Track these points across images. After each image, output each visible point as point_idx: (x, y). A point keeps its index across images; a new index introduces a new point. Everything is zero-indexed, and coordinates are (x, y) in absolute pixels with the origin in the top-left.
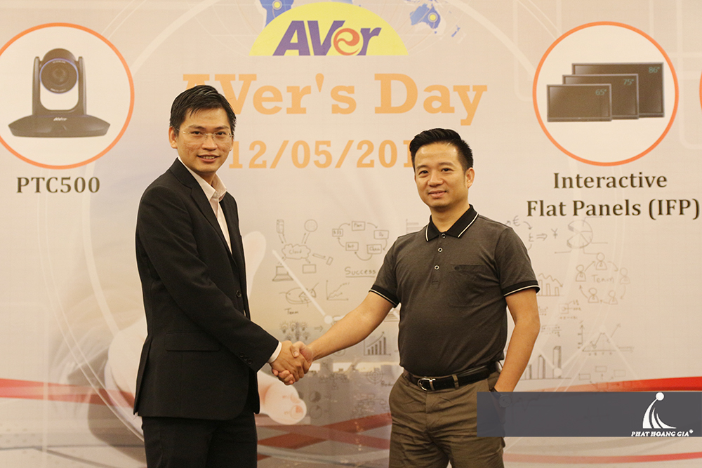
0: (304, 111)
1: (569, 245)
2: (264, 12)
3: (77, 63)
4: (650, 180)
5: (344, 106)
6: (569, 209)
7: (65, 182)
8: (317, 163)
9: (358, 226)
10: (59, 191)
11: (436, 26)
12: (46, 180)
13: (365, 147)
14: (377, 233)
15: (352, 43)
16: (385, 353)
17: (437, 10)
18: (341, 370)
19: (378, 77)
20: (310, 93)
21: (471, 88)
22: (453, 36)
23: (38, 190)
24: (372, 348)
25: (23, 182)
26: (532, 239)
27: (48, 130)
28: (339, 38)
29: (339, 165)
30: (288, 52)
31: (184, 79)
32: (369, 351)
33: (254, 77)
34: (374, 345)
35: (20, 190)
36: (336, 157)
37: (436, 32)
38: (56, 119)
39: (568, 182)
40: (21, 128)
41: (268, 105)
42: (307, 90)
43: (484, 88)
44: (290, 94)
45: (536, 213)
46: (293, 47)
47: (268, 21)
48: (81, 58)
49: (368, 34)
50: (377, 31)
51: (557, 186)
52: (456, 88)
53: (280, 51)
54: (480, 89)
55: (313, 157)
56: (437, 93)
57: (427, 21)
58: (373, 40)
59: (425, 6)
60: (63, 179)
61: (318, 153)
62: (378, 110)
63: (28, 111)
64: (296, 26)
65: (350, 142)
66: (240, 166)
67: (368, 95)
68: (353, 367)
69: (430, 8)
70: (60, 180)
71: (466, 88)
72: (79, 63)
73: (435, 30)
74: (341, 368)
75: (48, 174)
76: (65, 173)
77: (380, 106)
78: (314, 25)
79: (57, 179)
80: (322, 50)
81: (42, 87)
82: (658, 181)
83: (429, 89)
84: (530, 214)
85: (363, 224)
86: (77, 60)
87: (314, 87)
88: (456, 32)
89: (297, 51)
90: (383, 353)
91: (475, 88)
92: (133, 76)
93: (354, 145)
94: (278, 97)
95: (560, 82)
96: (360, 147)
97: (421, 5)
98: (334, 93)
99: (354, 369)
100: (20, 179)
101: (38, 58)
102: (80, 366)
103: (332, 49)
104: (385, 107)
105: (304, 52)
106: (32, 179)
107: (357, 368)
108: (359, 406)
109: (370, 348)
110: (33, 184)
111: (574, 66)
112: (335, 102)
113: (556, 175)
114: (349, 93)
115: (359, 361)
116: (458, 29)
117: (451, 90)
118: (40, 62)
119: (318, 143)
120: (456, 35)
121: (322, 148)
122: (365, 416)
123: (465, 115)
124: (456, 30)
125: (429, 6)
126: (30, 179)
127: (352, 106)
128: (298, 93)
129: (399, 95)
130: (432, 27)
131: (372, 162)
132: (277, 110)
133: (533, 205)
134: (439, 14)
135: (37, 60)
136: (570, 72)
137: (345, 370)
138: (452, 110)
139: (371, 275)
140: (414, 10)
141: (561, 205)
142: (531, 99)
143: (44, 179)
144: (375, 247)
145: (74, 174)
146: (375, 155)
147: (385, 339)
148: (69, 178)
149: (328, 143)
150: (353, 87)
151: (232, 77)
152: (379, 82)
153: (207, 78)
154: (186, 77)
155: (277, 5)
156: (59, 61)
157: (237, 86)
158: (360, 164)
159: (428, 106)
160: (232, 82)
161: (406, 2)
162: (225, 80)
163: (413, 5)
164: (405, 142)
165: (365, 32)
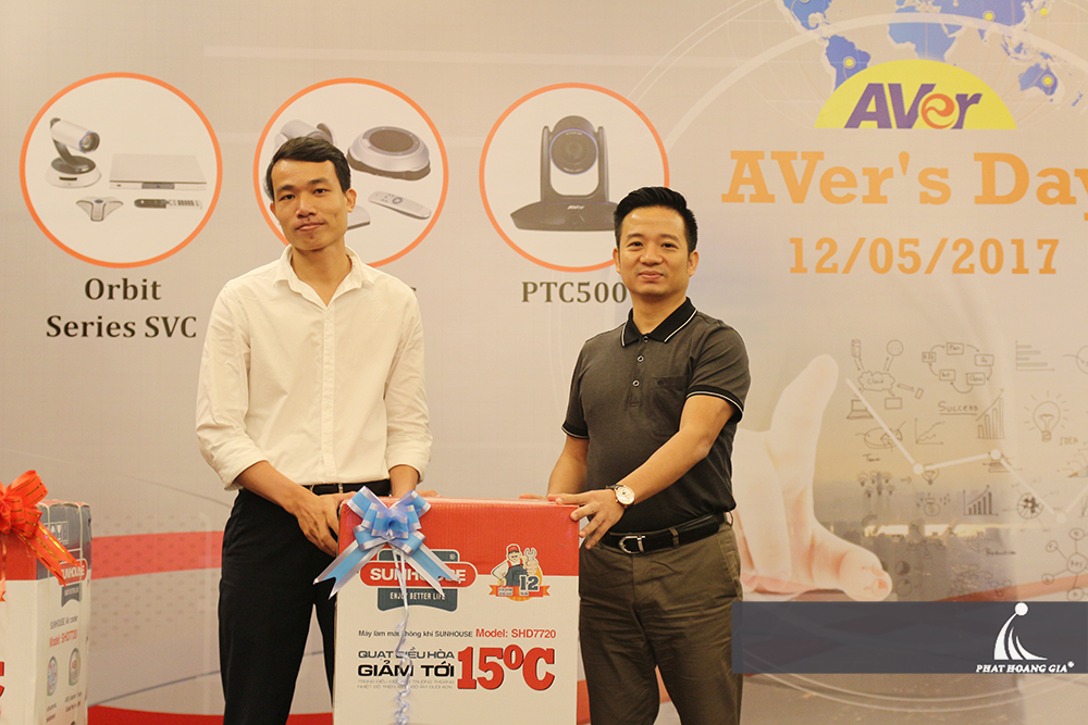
0: (884, 200)
2: (833, 71)
3: (597, 135)
5: (936, 194)
7: (583, 288)
8: (901, 267)
9: (955, 349)
10: (575, 300)
11: (1052, 93)
12: (559, 286)
13: (963, 248)
14: (979, 358)
15: (946, 113)
16: (990, 513)
17: (1053, 71)
18: (935, 534)
19: (978, 157)
20: (892, 177)
22: (1074, 105)
23: (549, 300)
24: (975, 505)
25: (530, 288)
27: (561, 221)
28: (928, 105)
29: (929, 271)
30: (864, 124)
31: (732, 157)
32: (970, 510)
33: (820, 155)
34: (976, 503)
35: (526, 299)
36: (925, 261)
37: (1052, 100)
38: (571, 207)
40: (528, 218)
41: (838, 192)
42: (889, 173)
44: (867, 178)
46: (870, 117)
47: (839, 83)
48: (601, 128)
49: (965, 102)
50: (976, 98)
52: (1078, 173)
53: (853, 122)
55: (897, 259)
56: (1054, 179)
57: (1040, 85)
58: (972, 108)
59: (1037, 66)
60: (580, 284)
61: (903, 254)
62: (978, 200)
63: (537, 198)
64: (874, 90)
65: (944, 241)
66: (805, 270)
67: (966, 180)
68: (950, 531)
69: (1045, 68)
70: (576, 285)
72: (599, 134)
73: (1051, 97)
74: (935, 531)
75: (561, 278)
76: (583, 277)
77: (981, 194)
78: (896, 90)
79: (572, 284)
80: (906, 121)
81: (553, 167)
83: (1043, 174)
85: (961, 346)
86: (596, 130)
87: (897, 170)
88: (1077, 101)
89: (875, 123)
90: (987, 512)
92: (667, 152)
93: (949, 245)
94: (851, 181)
96: (956, 247)
97: (1033, 65)
98: (923, 177)
99: (951, 533)
100: (525, 284)
101: (546, 127)
103: (920, 121)
104: (988, 196)
105: (884, 123)
106: (541, 284)
107: (955, 531)
108: (959, 581)
109: (971, 506)
110: (542, 290)
112: (924, 189)
114: (942, 177)
115: (957, 523)
116: (1081, 96)
117: (1071, 174)
118: (549, 134)
119: (903, 242)
120: (1077, 104)
121: (908, 247)
122: (966, 593)
124: (1077, 97)
125: (1043, 67)
126: (539, 285)
127: (946, 194)
128: (876, 177)
129: (1005, 181)
130: (1046, 94)
131: (972, 266)
132: (850, 198)
134: (1056, 75)
135: (545, 130)
137: (940, 534)
138: (1073, 201)
139: (973, 412)
140: (1024, 71)
143: (556, 284)
144: (976, 376)
145: (594, 278)
146: (975, 258)
147: (990, 494)
148: (588, 284)
149: (916, 242)
150: (946, 170)
151: (793, 155)
152: (980, 163)
153: (761, 155)
154: (734, 155)
155: (849, 62)
156: (573, 131)
157: (799, 167)
158: (956, 269)
159: (1042, 194)
160: (793, 162)
161: (1013, 60)
162: (784, 159)
163: (1023, 64)
164: (1014, 242)
165: (962, 98)
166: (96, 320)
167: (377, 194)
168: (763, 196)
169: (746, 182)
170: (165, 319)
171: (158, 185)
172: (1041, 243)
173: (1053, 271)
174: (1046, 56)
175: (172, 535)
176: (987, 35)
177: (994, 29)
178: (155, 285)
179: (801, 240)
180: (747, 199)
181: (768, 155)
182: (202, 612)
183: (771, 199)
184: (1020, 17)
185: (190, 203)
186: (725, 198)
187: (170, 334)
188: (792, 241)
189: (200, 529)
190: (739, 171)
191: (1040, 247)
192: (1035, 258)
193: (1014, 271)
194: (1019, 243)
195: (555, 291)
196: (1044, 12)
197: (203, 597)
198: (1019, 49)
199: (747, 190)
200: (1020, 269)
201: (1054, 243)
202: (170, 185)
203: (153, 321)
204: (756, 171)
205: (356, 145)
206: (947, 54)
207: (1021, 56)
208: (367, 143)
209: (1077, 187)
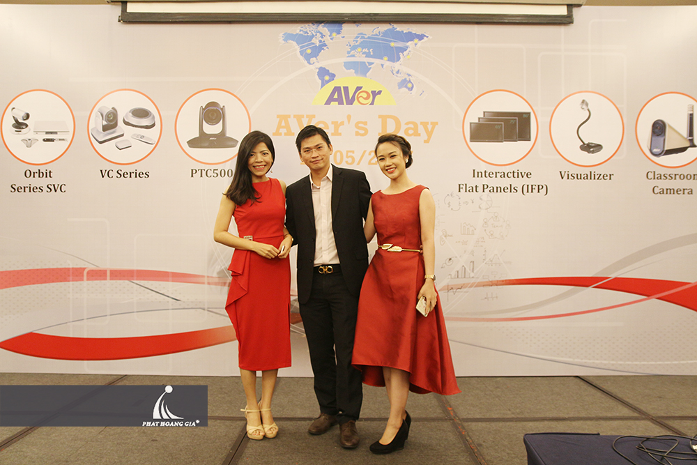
0: (340, 134)
1: (480, 208)
2: (320, 82)
3: (222, 109)
4: (523, 174)
5: (362, 132)
6: (480, 189)
7: (215, 171)
8: (347, 162)
10: (212, 176)
11: (411, 90)
12: (206, 170)
15: (367, 98)
17: (412, 81)
19: (380, 117)
20: (344, 125)
21: (430, 123)
22: (420, 95)
23: (201, 176)
25: (194, 171)
26: (460, 204)
27: (207, 144)
29: (358, 164)
30: (332, 103)
33: (314, 116)
35: (192, 176)
36: (357, 159)
37: (411, 93)
38: (211, 139)
39: (480, 174)
40: (193, 143)
42: (342, 123)
43: (437, 123)
44: (333, 126)
45: (463, 190)
46: (335, 100)
47: (322, 87)
48: (223, 106)
49: (375, 94)
50: (380, 92)
51: (474, 176)
52: (421, 123)
53: (328, 103)
54: (434, 124)
55: (345, 159)
56: (412, 126)
57: (406, 87)
58: (378, 96)
59: (405, 79)
61: (347, 157)
63: (196, 135)
64: (337, 89)
65: (365, 151)
71: (428, 123)
75: (207, 167)
76: (216, 167)
78: (346, 89)
79: (211, 170)
80: (350, 102)
81: (204, 122)
82: (527, 175)
83: (407, 124)
84: (459, 191)
87: (346, 122)
89: (337, 103)
91: (432, 123)
92: (250, 115)
93: (367, 153)
95: (477, 121)
96: (370, 154)
98: (357, 125)
100: (192, 170)
101: (202, 106)
102: (223, 267)
103: (356, 102)
105: (341, 103)
106: (199, 170)
110: (199, 172)
111: (484, 112)
112: (357, 130)
113: (474, 170)
114: (364, 125)
116: (423, 92)
117: (419, 124)
118: (203, 109)
119: (348, 152)
120: (422, 95)
121: (350, 154)
123: (426, 138)
125: (408, 79)
126: (197, 170)
127: (366, 132)
128: (337, 125)
129: (391, 126)
130: (409, 91)
133: (461, 186)
134: (413, 83)
136: (482, 116)
138: (419, 135)
140: (400, 81)
141: (476, 187)
142: (461, 130)
143: (204, 170)
145: (220, 167)
148: (217, 170)
149: (353, 152)
150: (366, 122)
151: (303, 116)
152: (381, 119)
153: (289, 116)
154: (278, 116)
155: (327, 78)
156: (213, 108)
158: (370, 163)
159: (407, 132)
161: (395, 77)
163: (399, 78)
165: (373, 92)
166: (28, 186)
167: (134, 135)
168: (289, 133)
169: (283, 127)
170: (54, 185)
171: (51, 133)
174: (409, 75)
175: (57, 269)
176: (384, 66)
177: (387, 64)
178: (50, 172)
180: (283, 134)
181: (292, 116)
182: (69, 298)
183: (293, 134)
184: (399, 59)
185: (63, 140)
186: (274, 134)
187: (56, 191)
189: (67, 267)
190: (280, 123)
195: (204, 173)
196: (408, 57)
197: (69, 293)
198: (398, 72)
199: (283, 131)
202: (56, 133)
203: (49, 186)
204: (287, 123)
205: (126, 115)
206: (367, 75)
207: (399, 75)
208: (131, 114)
209: (421, 129)
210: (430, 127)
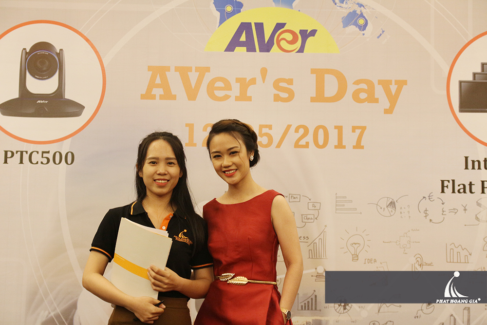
0: (249, 99)
1: (477, 218)
2: (217, 14)
3: (58, 55)
5: (284, 95)
6: (477, 188)
7: (45, 155)
9: (294, 198)
10: (39, 163)
11: (364, 29)
12: (29, 153)
13: (301, 131)
14: (311, 205)
15: (292, 42)
16: (316, 309)
17: (365, 15)
19: (313, 71)
20: (255, 84)
21: (393, 83)
22: (378, 37)
23: (21, 162)
24: (305, 304)
25: (9, 154)
26: (444, 213)
27: (32, 111)
28: (281, 37)
29: (279, 146)
30: (238, 49)
31: (149, 70)
32: (302, 306)
33: (208, 69)
34: (306, 302)
35: (6, 162)
36: (276, 139)
37: (364, 34)
38: (39, 102)
39: (476, 164)
41: (219, 94)
42: (253, 81)
43: (404, 82)
44: (238, 84)
45: (448, 190)
46: (242, 44)
47: (222, 21)
48: (61, 50)
49: (306, 35)
50: (313, 33)
51: (467, 168)
52: (380, 82)
53: (230, 48)
54: (401, 84)
56: (364, 86)
57: (356, 24)
58: (310, 40)
59: (355, 12)
60: (43, 152)
61: (261, 135)
62: (313, 100)
63: (15, 95)
64: (245, 27)
65: (289, 127)
66: (195, 145)
67: (305, 87)
69: (359, 13)
70: (40, 153)
71: (390, 82)
72: (60, 54)
73: (363, 32)
75: (30, 148)
76: (45, 148)
77: (315, 96)
78: (260, 26)
79: (38, 152)
80: (266, 47)
81: (28, 74)
83: (357, 82)
84: (443, 191)
85: (298, 196)
86: (58, 52)
87: (259, 79)
88: (381, 34)
89: (245, 48)
90: (314, 309)
91: (397, 82)
92: (105, 66)
93: (292, 129)
94: (228, 87)
95: (470, 78)
96: (297, 131)
97: (352, 11)
98: (276, 85)
100: (6, 152)
101: (25, 49)
102: (52, 314)
103: (275, 48)
104: (319, 97)
105: (251, 49)
106: (17, 152)
109: (303, 304)
110: (17, 156)
112: (277, 92)
113: (466, 158)
114: (289, 84)
116: (383, 32)
117: (376, 83)
118: (26, 53)
119: (261, 127)
120: (381, 37)
121: (265, 130)
123: (387, 105)
124: (381, 32)
125: (358, 12)
126: (15, 153)
127: (291, 96)
128: (244, 84)
129: (331, 87)
130: (360, 30)
131: (307, 143)
132: (227, 97)
133: (446, 183)
134: (366, 17)
135: (24, 51)
136: (479, 70)
138: (376, 101)
139: (305, 240)
140: (346, 15)
141: (471, 184)
142: (445, 93)
143: (27, 152)
144: (308, 217)
145: (53, 148)
146: (310, 138)
147: (316, 296)
148: (48, 152)
149: (270, 127)
150: (292, 80)
151: (190, 69)
152: (314, 75)
153: (168, 69)
154: (150, 68)
155: (229, 9)
156: (43, 52)
157: (193, 77)
158: (297, 145)
159: (356, 97)
160: (189, 73)
161: (339, 8)
162: (183, 72)
163: (345, 11)
164: (336, 127)
165: (302, 32)
168: (168, 95)
169: (158, 86)
172: (354, 129)
173: (362, 147)
174: (361, 5)
179: (193, 125)
180: (158, 97)
181: (172, 69)
183: (174, 97)
186: (143, 97)
188: (187, 125)
190: (153, 79)
191: (354, 131)
192: (350, 138)
193: (336, 147)
194: (339, 129)
195: (26, 157)
198: (342, 1)
199: (157, 92)
200: (340, 145)
201: (363, 129)
204: (164, 79)
206: (294, 4)
207: (343, 5)
209: (379, 91)
210: (393, 88)
